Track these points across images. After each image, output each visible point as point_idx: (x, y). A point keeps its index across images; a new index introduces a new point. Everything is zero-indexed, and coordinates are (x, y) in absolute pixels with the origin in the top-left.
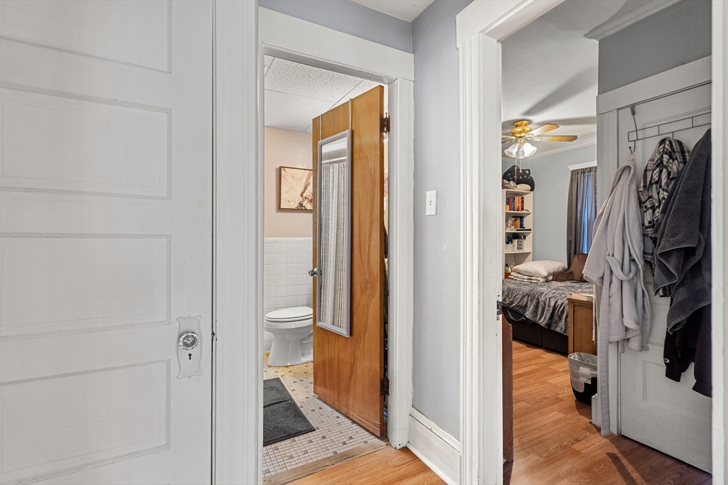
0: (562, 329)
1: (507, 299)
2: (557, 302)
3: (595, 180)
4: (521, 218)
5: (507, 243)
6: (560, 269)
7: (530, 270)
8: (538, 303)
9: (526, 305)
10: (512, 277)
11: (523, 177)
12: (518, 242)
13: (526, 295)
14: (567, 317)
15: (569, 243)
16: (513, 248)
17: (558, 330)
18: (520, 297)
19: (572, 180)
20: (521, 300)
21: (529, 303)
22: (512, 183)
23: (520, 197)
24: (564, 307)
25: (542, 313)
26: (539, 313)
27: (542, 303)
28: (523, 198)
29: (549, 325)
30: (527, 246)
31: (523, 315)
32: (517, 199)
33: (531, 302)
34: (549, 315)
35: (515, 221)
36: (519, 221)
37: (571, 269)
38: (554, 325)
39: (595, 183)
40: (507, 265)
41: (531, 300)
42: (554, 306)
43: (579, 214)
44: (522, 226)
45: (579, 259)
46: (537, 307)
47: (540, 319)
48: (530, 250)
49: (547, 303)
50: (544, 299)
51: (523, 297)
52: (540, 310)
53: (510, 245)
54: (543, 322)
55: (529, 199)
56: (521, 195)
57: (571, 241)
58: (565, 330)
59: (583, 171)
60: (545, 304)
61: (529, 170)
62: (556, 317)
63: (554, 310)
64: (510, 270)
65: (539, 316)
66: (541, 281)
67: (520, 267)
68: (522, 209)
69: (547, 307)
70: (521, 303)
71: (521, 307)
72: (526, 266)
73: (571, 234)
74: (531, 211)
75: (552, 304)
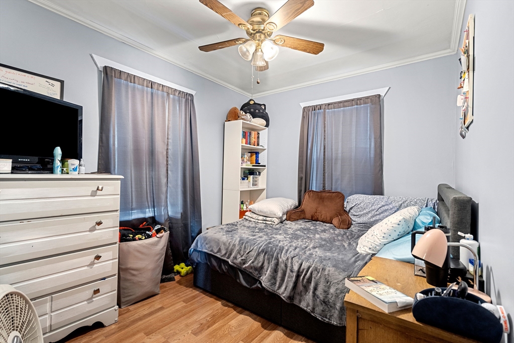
0: (308, 305)
1: (239, 256)
2: (301, 265)
3: (325, 117)
4: (257, 153)
5: (243, 179)
6: (292, 207)
7: (265, 210)
8: (277, 264)
9: (262, 267)
10: (247, 217)
11: (259, 110)
12: (253, 178)
13: (263, 251)
14: (315, 289)
15: (300, 179)
16: (247, 185)
17: (303, 305)
18: (254, 253)
19: (303, 117)
20: (256, 259)
21: (266, 264)
22: (248, 115)
23: (256, 133)
24: (311, 274)
25: (283, 280)
26: (279, 279)
27: (283, 266)
28: (258, 133)
29: (291, 298)
30: (262, 181)
31: (257, 280)
32: (253, 133)
33: (269, 263)
34: (291, 285)
35: (251, 156)
36: (254, 156)
37: (303, 207)
38: (298, 297)
39: (325, 121)
40: (242, 203)
41: (268, 259)
42: (298, 271)
43: (309, 151)
44: (257, 162)
45: (309, 196)
46: (275, 271)
47: (279, 287)
48: (264, 186)
49: (289, 265)
50: (285, 259)
51: (258, 254)
52: (280, 274)
53: (246, 181)
54: (284, 292)
55: (264, 134)
56: (257, 130)
57: (302, 178)
58: (314, 309)
59: (314, 108)
60: (286, 266)
61: (265, 105)
62: (300, 287)
63: (298, 276)
64: (245, 207)
65: (278, 283)
66: (276, 223)
67: (255, 206)
68: (258, 145)
69: (288, 271)
70: (255, 263)
71: (256, 269)
72: (261, 205)
73: (302, 171)
74: (266, 147)
75: (296, 268)
